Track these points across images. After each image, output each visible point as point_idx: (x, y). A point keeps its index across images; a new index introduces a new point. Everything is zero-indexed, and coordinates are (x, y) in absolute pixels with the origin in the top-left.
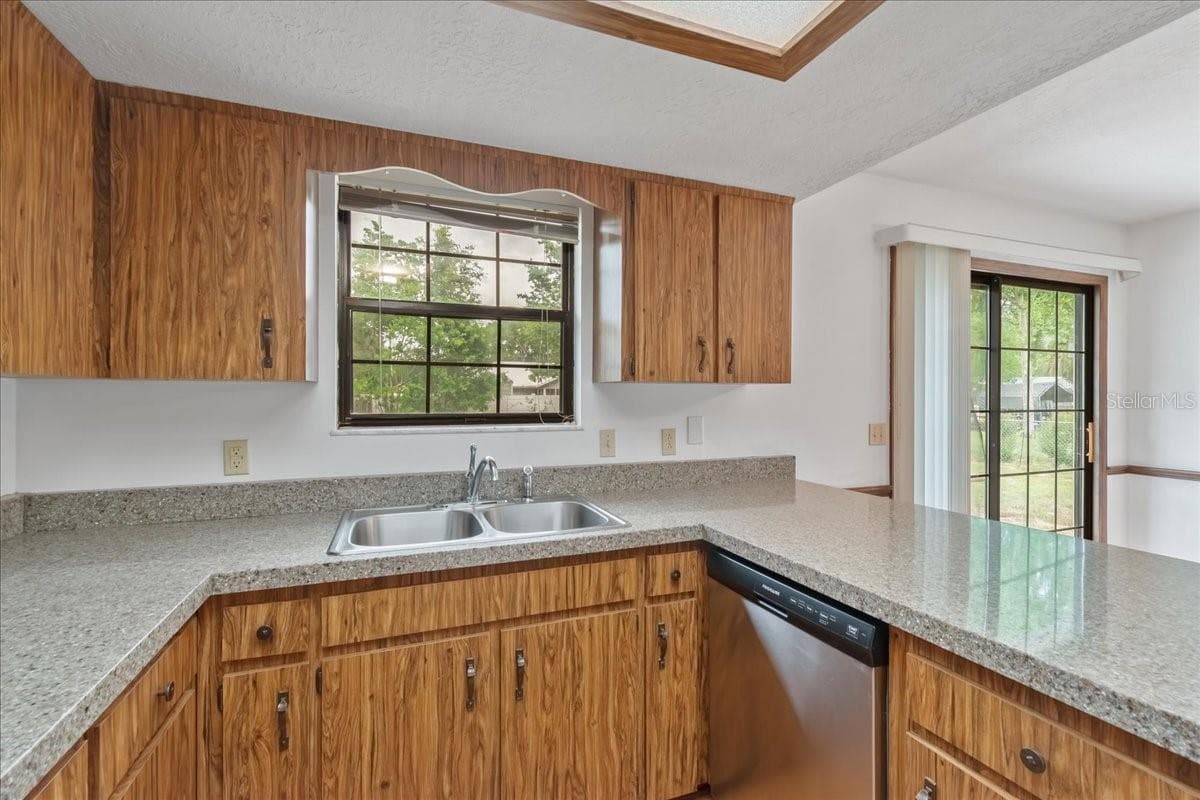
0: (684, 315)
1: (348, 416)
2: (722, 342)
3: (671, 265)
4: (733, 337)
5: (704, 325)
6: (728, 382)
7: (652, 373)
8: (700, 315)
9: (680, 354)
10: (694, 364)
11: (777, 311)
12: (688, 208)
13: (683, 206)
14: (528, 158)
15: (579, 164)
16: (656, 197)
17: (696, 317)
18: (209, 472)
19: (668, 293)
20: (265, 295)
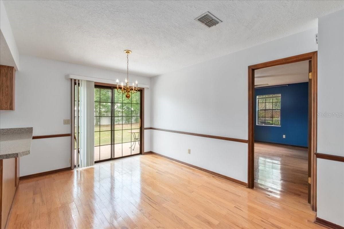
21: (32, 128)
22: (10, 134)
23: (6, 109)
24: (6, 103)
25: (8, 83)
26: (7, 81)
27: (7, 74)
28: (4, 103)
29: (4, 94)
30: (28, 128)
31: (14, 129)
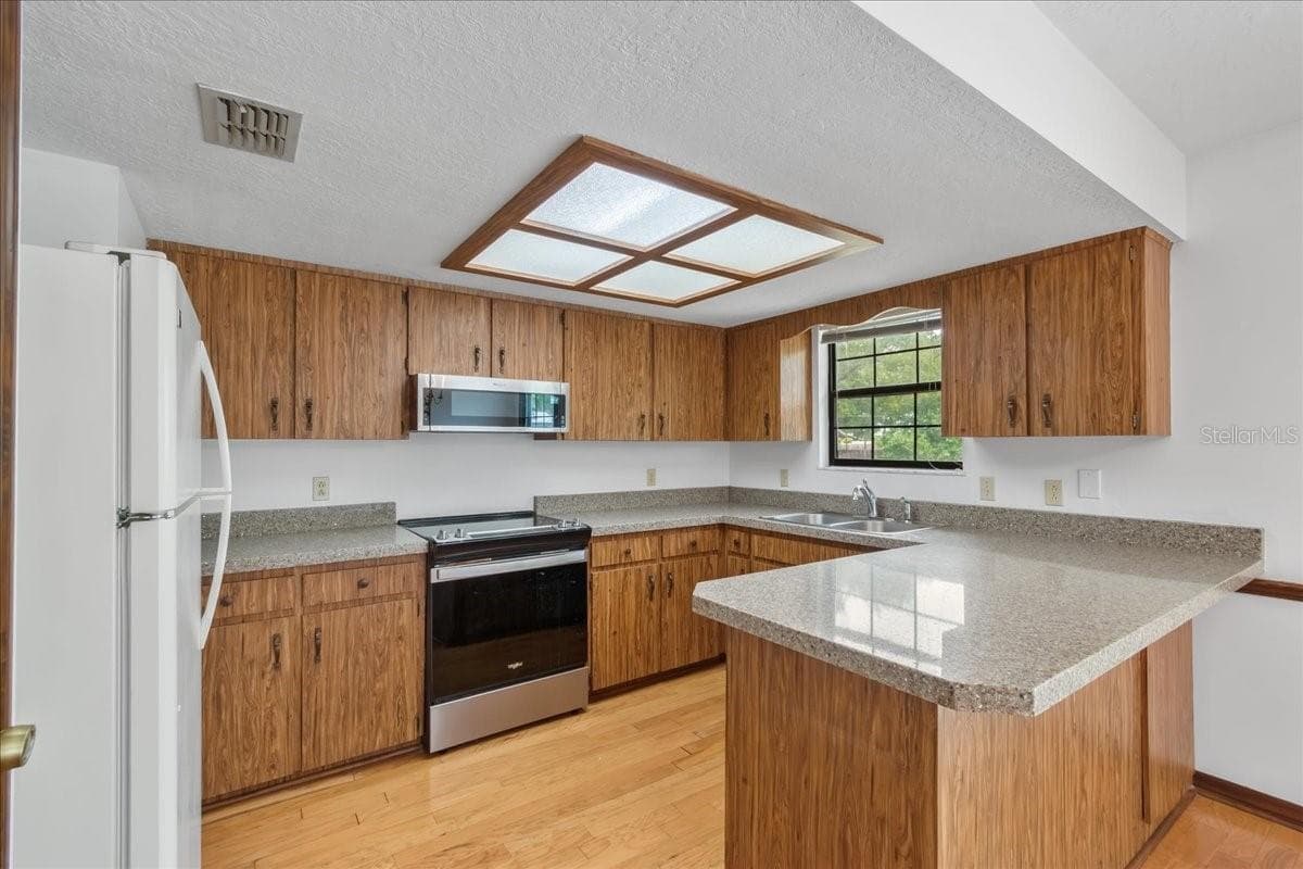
0: (994, 379)
1: (834, 460)
2: (1036, 398)
3: (981, 337)
4: (1051, 392)
5: (1016, 385)
6: (1045, 435)
7: (963, 430)
8: (1012, 376)
9: (991, 411)
10: (1005, 421)
11: (1113, 357)
12: (997, 286)
13: (992, 286)
14: (875, 295)
15: (907, 286)
16: (966, 288)
17: (1006, 379)
18: (773, 484)
19: (978, 363)
20: (766, 403)
21: (1257, 531)
22: (1149, 545)
23: (1118, 430)
24: (1118, 402)
25: (1126, 311)
26: (1118, 300)
27: (1117, 271)
28: (1109, 401)
29: (1109, 365)
30: (1232, 530)
31: (1169, 524)
